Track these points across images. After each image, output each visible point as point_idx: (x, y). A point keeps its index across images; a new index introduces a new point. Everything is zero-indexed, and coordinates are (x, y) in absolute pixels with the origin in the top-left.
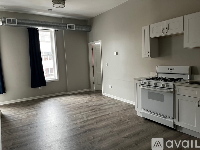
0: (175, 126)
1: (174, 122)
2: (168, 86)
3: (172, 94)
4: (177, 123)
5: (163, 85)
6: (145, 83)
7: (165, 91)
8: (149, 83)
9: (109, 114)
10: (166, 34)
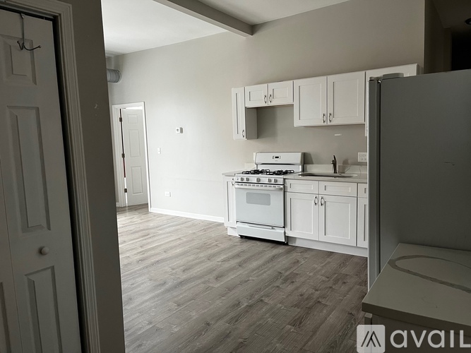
0: (287, 238)
1: (285, 233)
2: (276, 181)
3: (282, 193)
4: (289, 234)
5: (270, 180)
6: (242, 179)
7: (272, 188)
8: (248, 179)
9: (179, 239)
10: (270, 104)
